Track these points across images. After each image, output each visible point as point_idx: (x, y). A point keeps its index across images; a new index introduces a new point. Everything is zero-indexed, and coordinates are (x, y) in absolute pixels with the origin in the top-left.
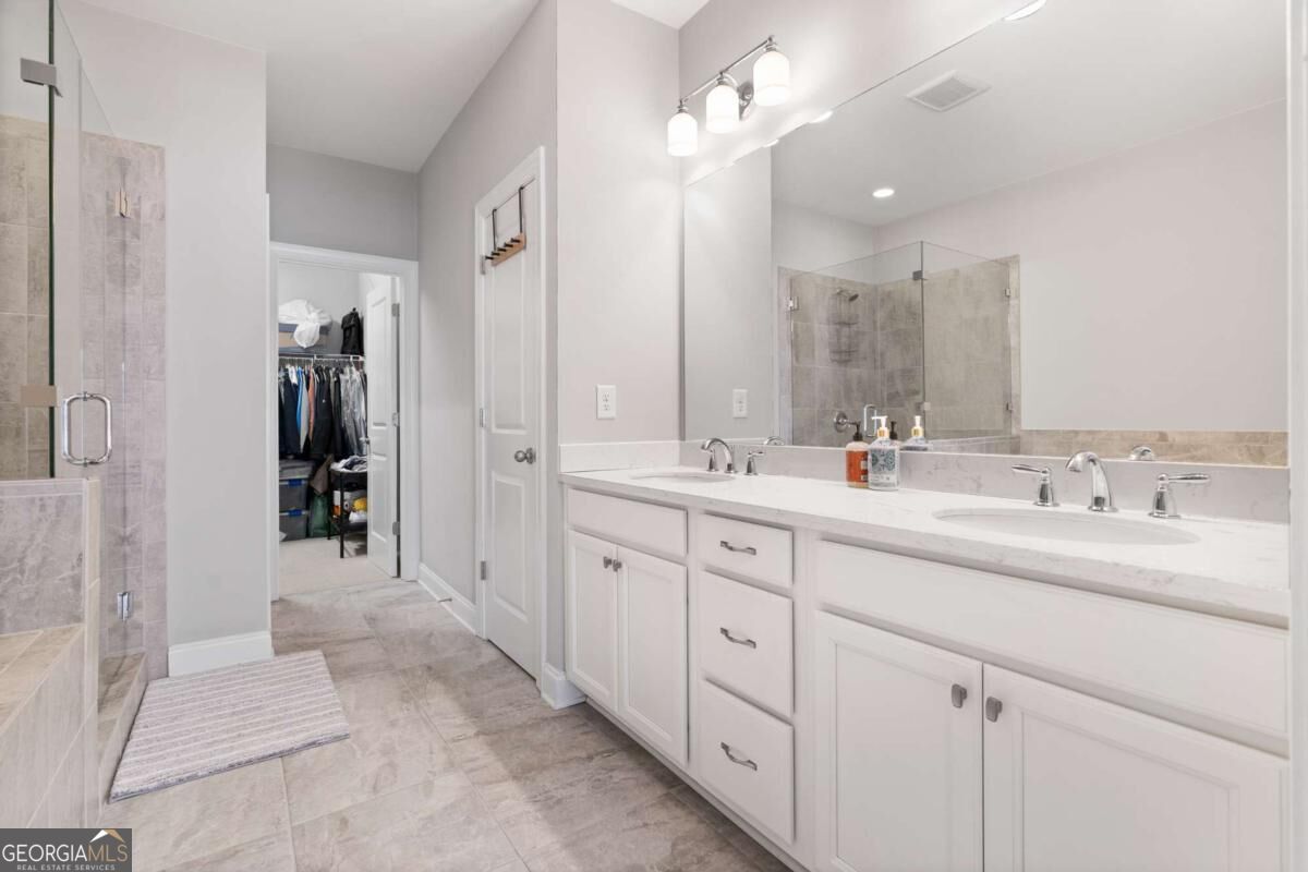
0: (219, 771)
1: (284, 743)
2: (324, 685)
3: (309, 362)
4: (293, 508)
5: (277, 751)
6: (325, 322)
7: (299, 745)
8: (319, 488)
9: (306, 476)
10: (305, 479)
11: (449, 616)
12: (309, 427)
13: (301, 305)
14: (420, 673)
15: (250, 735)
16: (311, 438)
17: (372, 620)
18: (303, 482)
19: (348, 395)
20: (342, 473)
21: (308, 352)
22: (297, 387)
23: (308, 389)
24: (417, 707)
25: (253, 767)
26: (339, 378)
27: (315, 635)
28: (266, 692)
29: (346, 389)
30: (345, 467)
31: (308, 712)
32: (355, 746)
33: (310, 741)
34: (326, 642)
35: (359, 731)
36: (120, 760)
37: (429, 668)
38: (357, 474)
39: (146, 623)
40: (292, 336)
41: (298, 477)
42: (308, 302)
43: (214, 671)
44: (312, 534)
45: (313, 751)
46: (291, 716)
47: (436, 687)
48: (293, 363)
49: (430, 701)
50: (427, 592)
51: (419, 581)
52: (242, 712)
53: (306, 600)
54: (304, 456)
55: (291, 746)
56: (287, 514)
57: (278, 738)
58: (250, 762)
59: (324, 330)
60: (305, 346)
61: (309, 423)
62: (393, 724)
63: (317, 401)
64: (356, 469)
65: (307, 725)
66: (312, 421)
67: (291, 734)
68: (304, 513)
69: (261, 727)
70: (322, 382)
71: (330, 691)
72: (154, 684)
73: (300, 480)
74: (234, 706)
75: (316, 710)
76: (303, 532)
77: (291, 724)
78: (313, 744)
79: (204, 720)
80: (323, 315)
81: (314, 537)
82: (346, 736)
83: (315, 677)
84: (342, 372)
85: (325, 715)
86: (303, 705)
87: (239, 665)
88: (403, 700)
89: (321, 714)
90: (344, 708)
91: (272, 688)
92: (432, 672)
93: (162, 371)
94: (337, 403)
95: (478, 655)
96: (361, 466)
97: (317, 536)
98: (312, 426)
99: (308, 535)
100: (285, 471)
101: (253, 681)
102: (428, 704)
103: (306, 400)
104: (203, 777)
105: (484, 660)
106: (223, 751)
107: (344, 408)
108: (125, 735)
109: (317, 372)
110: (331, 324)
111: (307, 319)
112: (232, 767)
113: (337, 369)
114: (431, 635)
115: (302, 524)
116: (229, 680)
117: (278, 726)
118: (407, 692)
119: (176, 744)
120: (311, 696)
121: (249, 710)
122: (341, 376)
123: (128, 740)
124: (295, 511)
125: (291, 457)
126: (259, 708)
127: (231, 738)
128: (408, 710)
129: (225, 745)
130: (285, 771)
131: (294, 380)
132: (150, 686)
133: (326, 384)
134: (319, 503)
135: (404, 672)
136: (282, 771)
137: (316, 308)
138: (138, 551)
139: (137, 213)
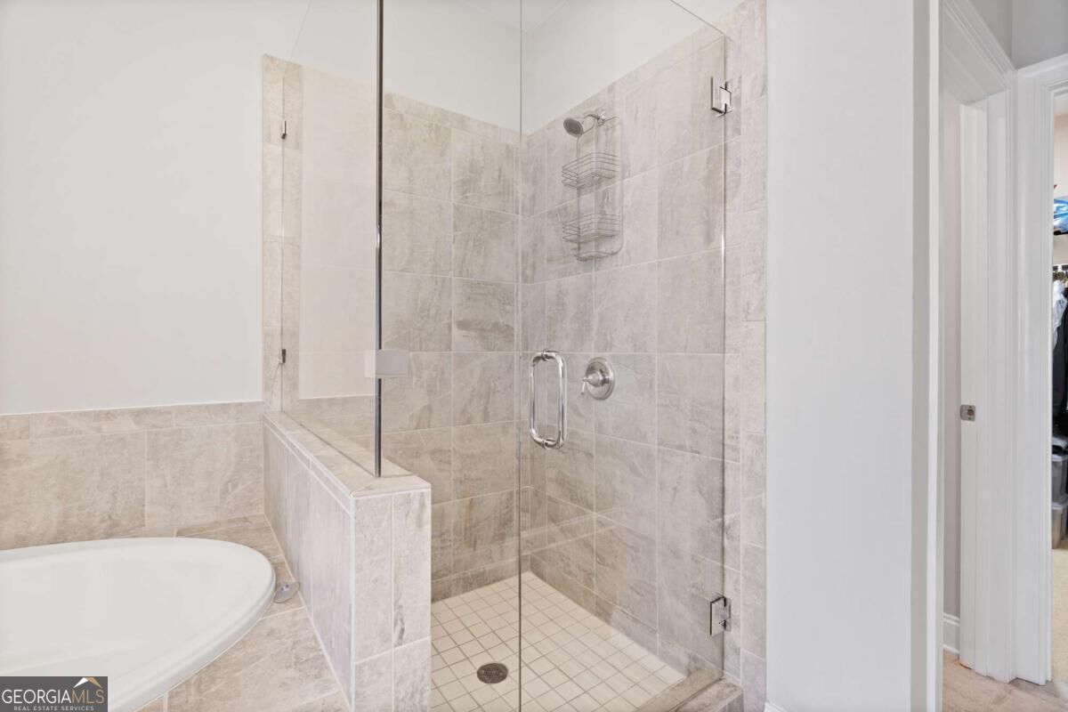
138: (737, 550)
139: (738, 101)
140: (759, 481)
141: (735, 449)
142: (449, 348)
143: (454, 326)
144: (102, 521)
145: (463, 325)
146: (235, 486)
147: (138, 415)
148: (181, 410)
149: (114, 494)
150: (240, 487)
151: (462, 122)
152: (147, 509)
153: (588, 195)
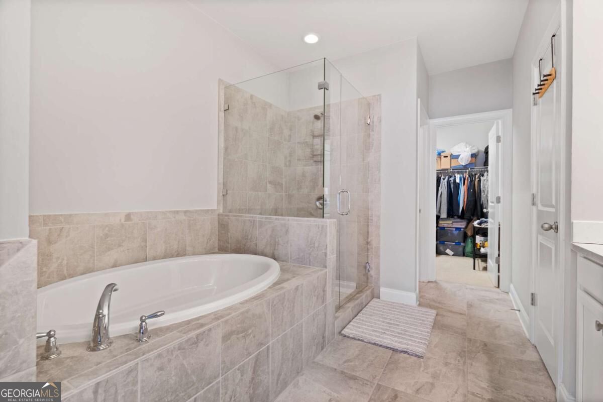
0: (370, 343)
1: (396, 345)
2: (427, 328)
3: (466, 172)
4: (457, 241)
5: (392, 347)
6: (474, 151)
7: (401, 349)
8: (469, 234)
9: (463, 227)
10: (463, 228)
11: (517, 320)
12: (464, 203)
13: (462, 145)
14: (478, 345)
15: (388, 335)
16: (465, 209)
17: (470, 306)
18: (462, 229)
19: (484, 187)
20: (477, 227)
21: (466, 167)
22: (459, 184)
23: (464, 185)
24: (465, 363)
25: (381, 348)
26: (480, 179)
27: (439, 303)
28: (404, 320)
29: (484, 184)
30: (478, 224)
31: (413, 337)
32: (422, 364)
33: (405, 350)
34: (442, 308)
35: (429, 358)
36: (350, 322)
37: (485, 345)
38: (483, 228)
39: (374, 276)
40: (458, 161)
41: (460, 227)
42: (466, 143)
43: (393, 303)
44: (466, 255)
45: (406, 355)
46: (406, 335)
47: (483, 357)
48: (458, 173)
49: (473, 363)
50: (511, 301)
51: (510, 294)
52: (391, 324)
53: (444, 285)
54: (462, 217)
55: (397, 348)
56: (454, 243)
57: (396, 342)
58: (381, 346)
59: (474, 156)
60: (464, 164)
61: (464, 201)
62: (446, 364)
63: (468, 190)
64: (483, 226)
65: (409, 342)
66: (466, 200)
67: (401, 343)
68: (462, 244)
69: (393, 334)
70: (471, 181)
71: (428, 332)
72: (375, 300)
73: (461, 228)
74: (391, 320)
75: (417, 338)
76: (462, 254)
77: (403, 338)
78: (406, 352)
79: (379, 321)
80: (474, 148)
81: (467, 256)
82: (422, 357)
83: (426, 322)
84: (483, 176)
85: (418, 342)
86: (413, 333)
87: (403, 304)
88: (460, 354)
89: (418, 340)
90: (429, 343)
91: (408, 319)
92: (485, 348)
93: (379, 180)
94: (479, 191)
95: (523, 352)
96: (486, 224)
97: (468, 256)
98: (465, 202)
99: (464, 255)
100: (454, 224)
101: (403, 313)
102: (472, 365)
103: (463, 190)
104: (366, 342)
105: (525, 357)
106: (376, 336)
107: (482, 194)
108: (356, 313)
109: (469, 176)
110: (478, 152)
111: (465, 151)
112: (375, 344)
113: (480, 174)
114: (499, 326)
115: (461, 249)
116: (396, 308)
117: (399, 337)
118: (464, 352)
119: (365, 325)
120: (419, 330)
121: (394, 324)
122: (481, 178)
123: (356, 316)
124: (458, 242)
125: (456, 217)
126: (398, 325)
127: (382, 332)
128: (459, 361)
129: (378, 334)
130: (390, 358)
131: (458, 181)
132: (373, 300)
133: (473, 182)
134: (469, 241)
135: (470, 340)
136: (389, 357)
137: (470, 145)
138: (372, 248)
139: (373, 122)
140: (378, 227)
141: (372, 220)
142: (266, 191)
143: (268, 183)
144: (175, 252)
145: (270, 182)
146: (210, 240)
147: (186, 212)
148: (197, 211)
149: (179, 242)
150: (212, 241)
151: (271, 106)
152: (187, 248)
153: (317, 140)
